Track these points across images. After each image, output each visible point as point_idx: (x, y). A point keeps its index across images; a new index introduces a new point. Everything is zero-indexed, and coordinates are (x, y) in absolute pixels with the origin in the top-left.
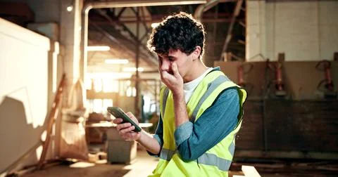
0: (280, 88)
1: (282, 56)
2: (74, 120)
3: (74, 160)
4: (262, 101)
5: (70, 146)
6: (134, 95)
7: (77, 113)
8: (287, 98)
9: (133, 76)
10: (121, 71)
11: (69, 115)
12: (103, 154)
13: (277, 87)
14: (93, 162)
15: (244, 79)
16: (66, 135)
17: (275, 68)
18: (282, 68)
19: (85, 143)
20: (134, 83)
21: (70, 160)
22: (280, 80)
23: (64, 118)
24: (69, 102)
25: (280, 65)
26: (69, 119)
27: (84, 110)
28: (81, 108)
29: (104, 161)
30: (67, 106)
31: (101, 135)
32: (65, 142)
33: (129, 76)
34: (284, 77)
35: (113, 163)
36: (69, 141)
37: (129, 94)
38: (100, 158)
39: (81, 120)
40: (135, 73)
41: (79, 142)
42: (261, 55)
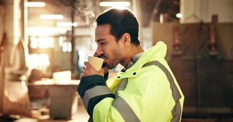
0: (213, 48)
1: (215, 18)
2: (16, 78)
3: (17, 117)
4: (195, 61)
5: (14, 103)
6: (70, 50)
7: (20, 72)
8: (220, 57)
9: (68, 32)
10: (55, 25)
11: (12, 74)
12: (45, 110)
13: (210, 47)
14: (36, 118)
15: (179, 40)
16: (9, 93)
17: (209, 29)
18: (215, 29)
19: (28, 100)
20: (70, 39)
21: (13, 116)
22: (213, 40)
23: (7, 76)
24: (11, 62)
25: (213, 27)
26: (12, 77)
27: (26, 69)
28: (23, 67)
29: (47, 117)
30: (9, 66)
31: (43, 92)
32: (8, 100)
33: (64, 31)
34: (217, 38)
35: (56, 119)
36: (13, 99)
37: (65, 50)
38: (43, 114)
39: (24, 78)
40: (70, 29)
41: (22, 99)
42: (195, 16)
